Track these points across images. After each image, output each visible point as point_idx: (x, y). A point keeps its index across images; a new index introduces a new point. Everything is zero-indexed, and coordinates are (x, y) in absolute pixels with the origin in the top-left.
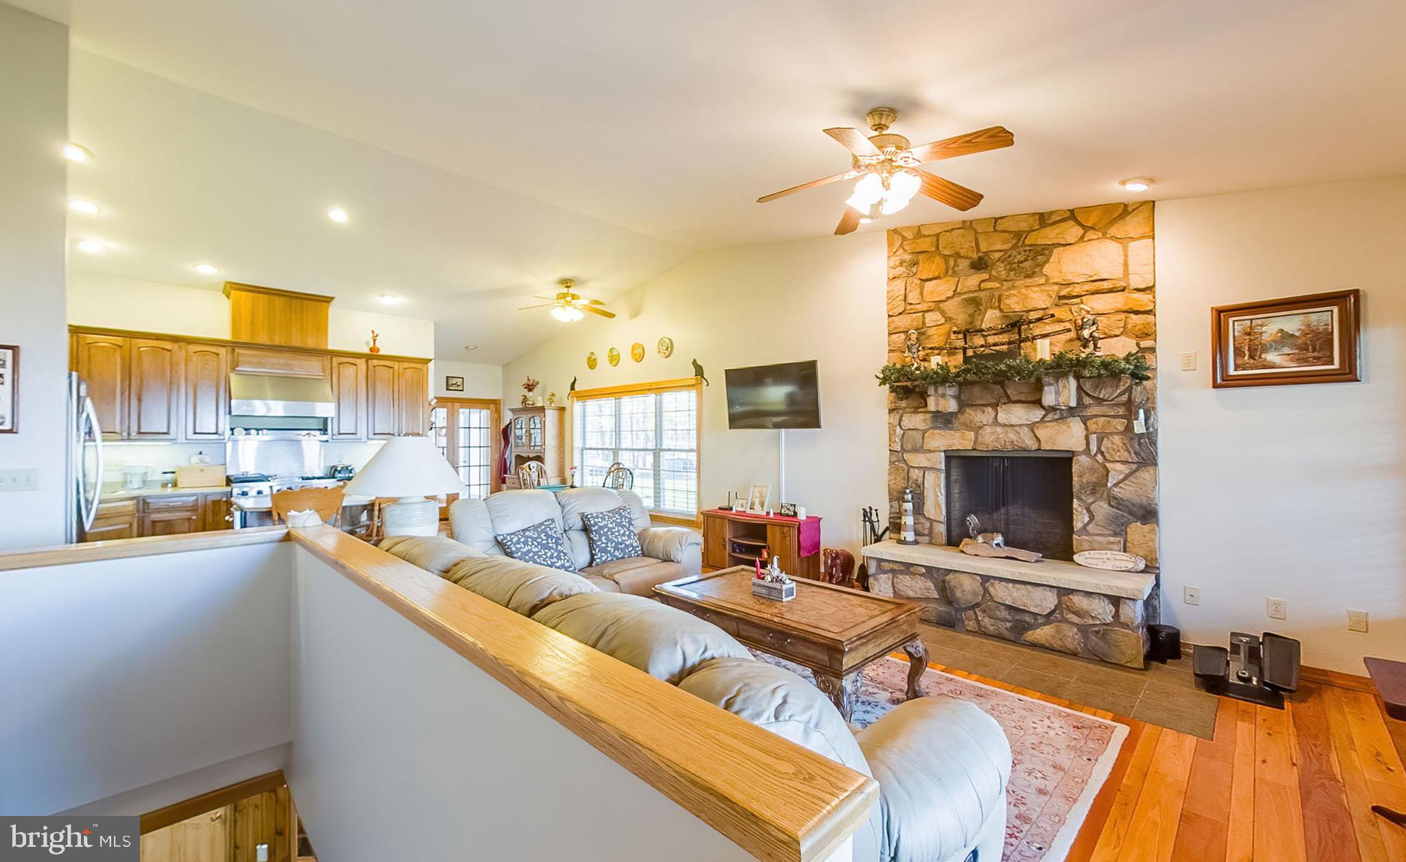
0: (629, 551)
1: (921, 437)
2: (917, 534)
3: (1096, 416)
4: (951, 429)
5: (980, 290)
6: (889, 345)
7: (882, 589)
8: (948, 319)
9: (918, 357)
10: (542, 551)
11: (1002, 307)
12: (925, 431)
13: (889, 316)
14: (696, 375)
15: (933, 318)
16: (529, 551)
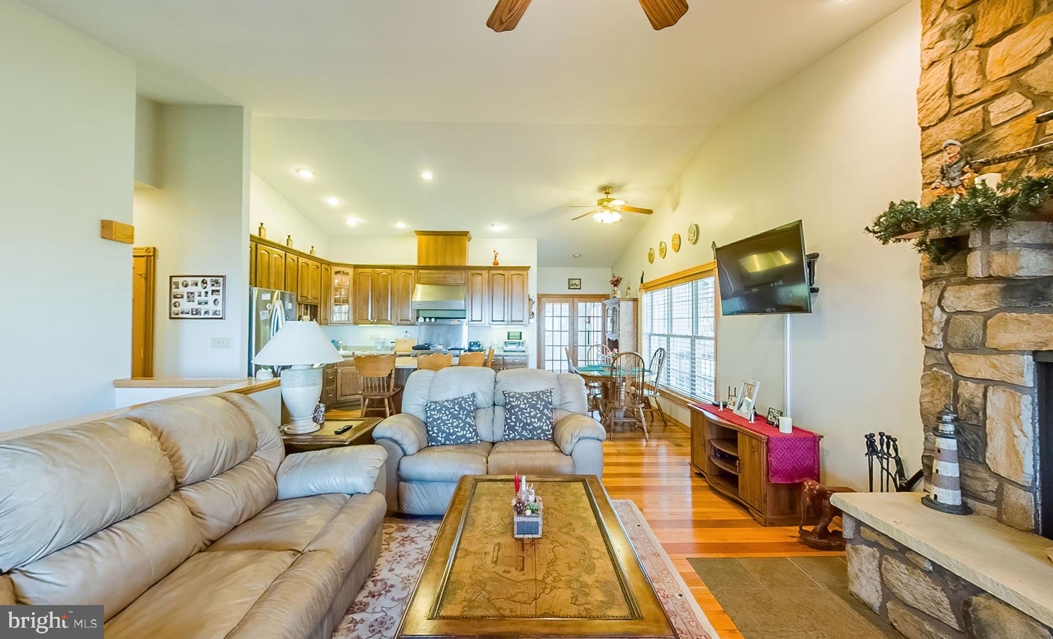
0: (537, 434)
7: (865, 570)
8: (1039, 99)
10: (451, 420)
12: (988, 316)
13: (924, 129)
14: (714, 258)
15: (1006, 107)
16: (439, 419)
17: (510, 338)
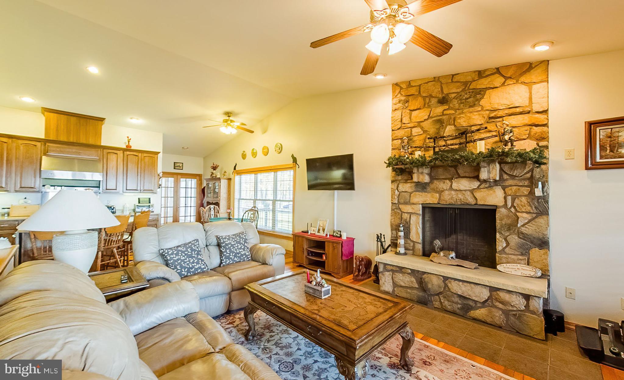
0: (243, 258)
1: (409, 197)
2: (406, 249)
3: (511, 186)
4: (425, 192)
5: (443, 115)
6: (392, 146)
7: (386, 280)
8: (425, 132)
9: (408, 152)
10: (187, 259)
11: (456, 124)
12: (411, 193)
13: (393, 130)
14: (293, 162)
15: (416, 131)
17: (141, 202)
